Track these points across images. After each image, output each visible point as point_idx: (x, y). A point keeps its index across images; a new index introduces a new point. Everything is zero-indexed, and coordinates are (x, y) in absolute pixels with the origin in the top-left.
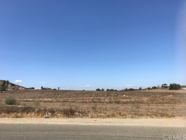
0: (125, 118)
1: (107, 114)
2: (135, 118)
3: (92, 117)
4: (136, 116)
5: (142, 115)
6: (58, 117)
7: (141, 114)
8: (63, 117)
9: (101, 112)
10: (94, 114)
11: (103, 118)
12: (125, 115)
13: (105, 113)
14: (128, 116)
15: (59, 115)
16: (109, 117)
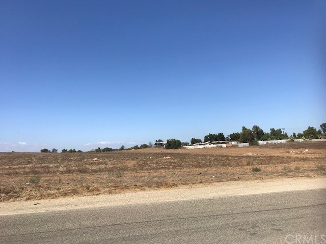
0: (97, 195)
1: (62, 190)
2: (116, 193)
3: (29, 199)
4: (117, 190)
5: (127, 187)
9: (49, 188)
10: (33, 193)
11: (54, 198)
12: (98, 190)
13: (58, 189)
14: (102, 191)
16: (65, 194)
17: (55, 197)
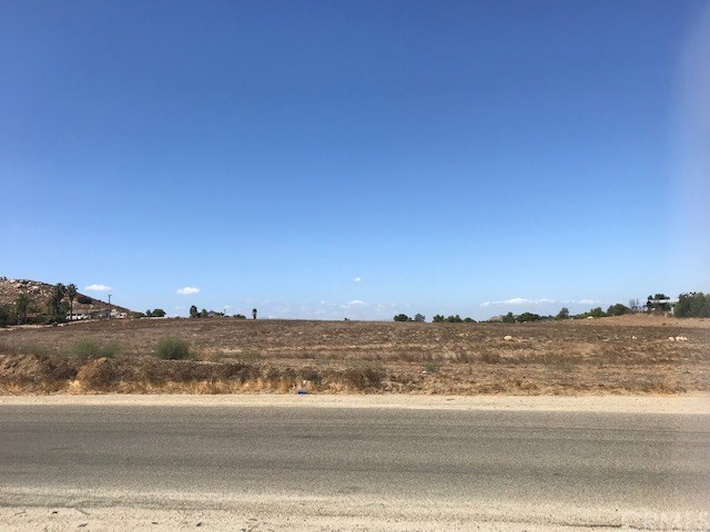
0: (535, 395)
1: (478, 384)
2: (567, 394)
3: (434, 393)
4: (569, 391)
5: (585, 387)
6: (335, 392)
7: (582, 385)
8: (351, 391)
9: (459, 380)
10: (439, 385)
12: (535, 388)
13: (472, 382)
14: (543, 390)
15: (338, 386)
16: (485, 391)
17: (470, 393)
